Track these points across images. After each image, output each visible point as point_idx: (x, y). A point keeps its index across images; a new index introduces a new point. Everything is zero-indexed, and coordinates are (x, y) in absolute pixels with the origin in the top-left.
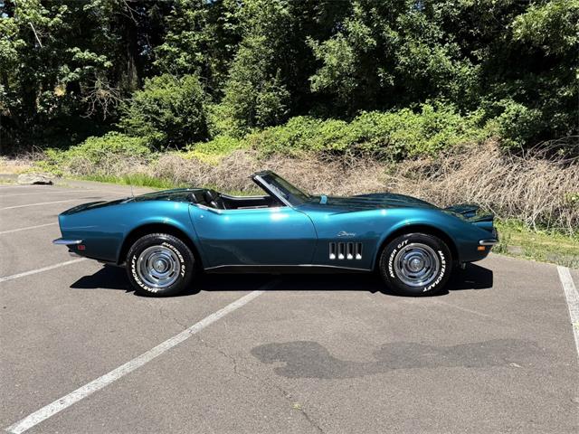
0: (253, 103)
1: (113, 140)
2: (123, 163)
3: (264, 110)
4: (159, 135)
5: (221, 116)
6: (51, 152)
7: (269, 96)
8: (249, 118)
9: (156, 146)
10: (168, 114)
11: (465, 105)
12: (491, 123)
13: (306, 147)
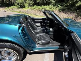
0: (30, 3)
1: (14, 7)
2: (15, 9)
3: (31, 4)
4: (19, 7)
5: (26, 5)
6: (7, 7)
7: (32, 3)
8: (29, 5)
9: (19, 8)
10: (20, 4)
11: (54, 6)
12: (57, 8)
13: (36, 9)
